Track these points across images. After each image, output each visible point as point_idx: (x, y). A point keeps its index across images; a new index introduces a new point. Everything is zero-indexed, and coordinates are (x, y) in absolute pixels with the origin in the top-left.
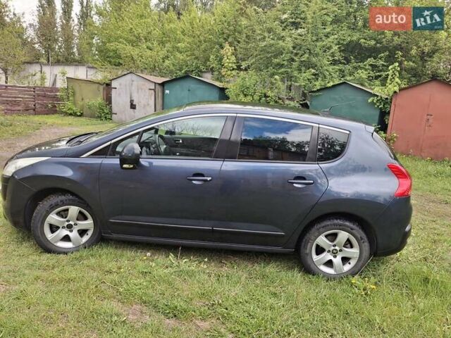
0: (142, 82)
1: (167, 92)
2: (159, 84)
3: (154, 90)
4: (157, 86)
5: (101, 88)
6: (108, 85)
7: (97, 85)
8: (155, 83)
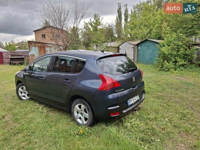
0: (129, 45)
1: (139, 48)
2: (136, 45)
3: (134, 48)
4: (135, 46)
5: (117, 49)
6: (119, 48)
7: (115, 48)
8: (134, 45)
